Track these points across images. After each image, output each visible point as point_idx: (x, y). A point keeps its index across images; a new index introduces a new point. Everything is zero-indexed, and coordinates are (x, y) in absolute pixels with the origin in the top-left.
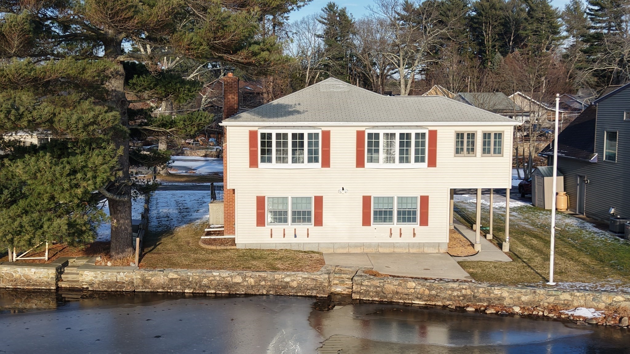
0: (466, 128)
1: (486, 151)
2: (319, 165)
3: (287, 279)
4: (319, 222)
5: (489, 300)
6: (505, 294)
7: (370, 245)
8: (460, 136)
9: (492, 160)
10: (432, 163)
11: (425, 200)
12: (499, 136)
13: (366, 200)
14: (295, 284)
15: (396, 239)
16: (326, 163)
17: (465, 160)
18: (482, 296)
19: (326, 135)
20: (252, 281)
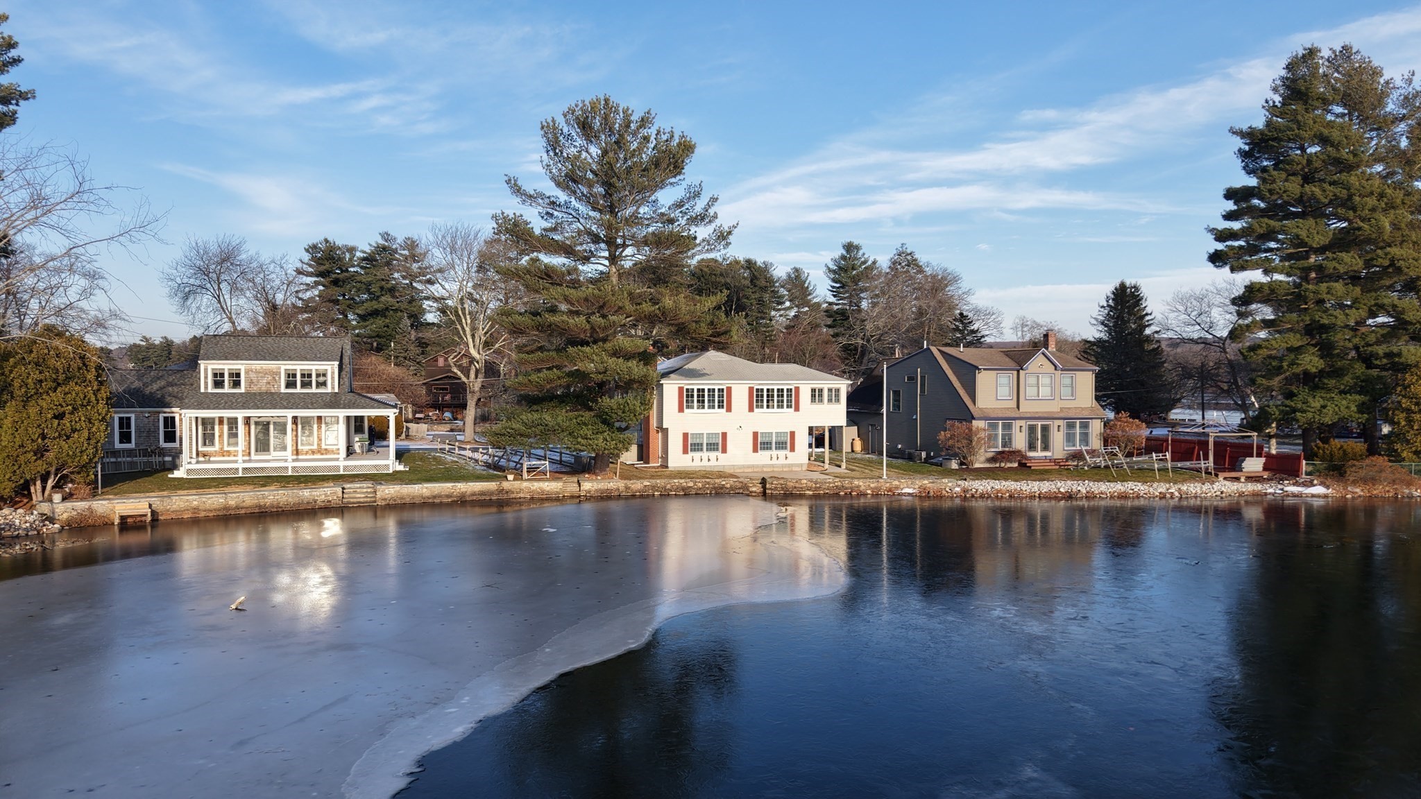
0: (817, 385)
1: (830, 400)
2: (724, 410)
3: (724, 483)
4: (724, 451)
5: (851, 488)
6: (861, 484)
7: (758, 466)
8: (813, 390)
9: (834, 406)
10: (797, 409)
11: (793, 434)
12: (838, 390)
13: (755, 435)
14: (728, 486)
15: (774, 461)
16: (729, 409)
17: (817, 407)
18: (847, 486)
19: (729, 389)
20: (700, 485)
